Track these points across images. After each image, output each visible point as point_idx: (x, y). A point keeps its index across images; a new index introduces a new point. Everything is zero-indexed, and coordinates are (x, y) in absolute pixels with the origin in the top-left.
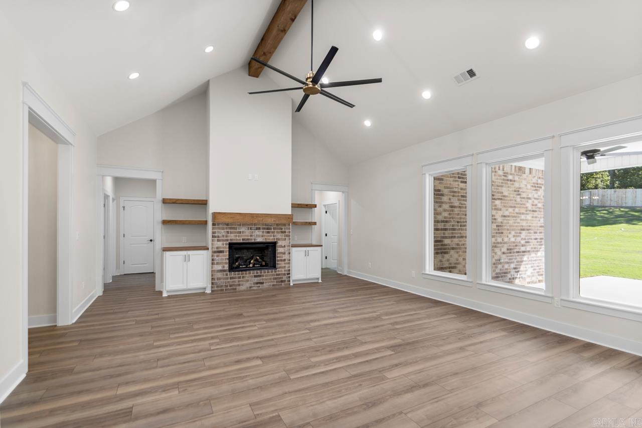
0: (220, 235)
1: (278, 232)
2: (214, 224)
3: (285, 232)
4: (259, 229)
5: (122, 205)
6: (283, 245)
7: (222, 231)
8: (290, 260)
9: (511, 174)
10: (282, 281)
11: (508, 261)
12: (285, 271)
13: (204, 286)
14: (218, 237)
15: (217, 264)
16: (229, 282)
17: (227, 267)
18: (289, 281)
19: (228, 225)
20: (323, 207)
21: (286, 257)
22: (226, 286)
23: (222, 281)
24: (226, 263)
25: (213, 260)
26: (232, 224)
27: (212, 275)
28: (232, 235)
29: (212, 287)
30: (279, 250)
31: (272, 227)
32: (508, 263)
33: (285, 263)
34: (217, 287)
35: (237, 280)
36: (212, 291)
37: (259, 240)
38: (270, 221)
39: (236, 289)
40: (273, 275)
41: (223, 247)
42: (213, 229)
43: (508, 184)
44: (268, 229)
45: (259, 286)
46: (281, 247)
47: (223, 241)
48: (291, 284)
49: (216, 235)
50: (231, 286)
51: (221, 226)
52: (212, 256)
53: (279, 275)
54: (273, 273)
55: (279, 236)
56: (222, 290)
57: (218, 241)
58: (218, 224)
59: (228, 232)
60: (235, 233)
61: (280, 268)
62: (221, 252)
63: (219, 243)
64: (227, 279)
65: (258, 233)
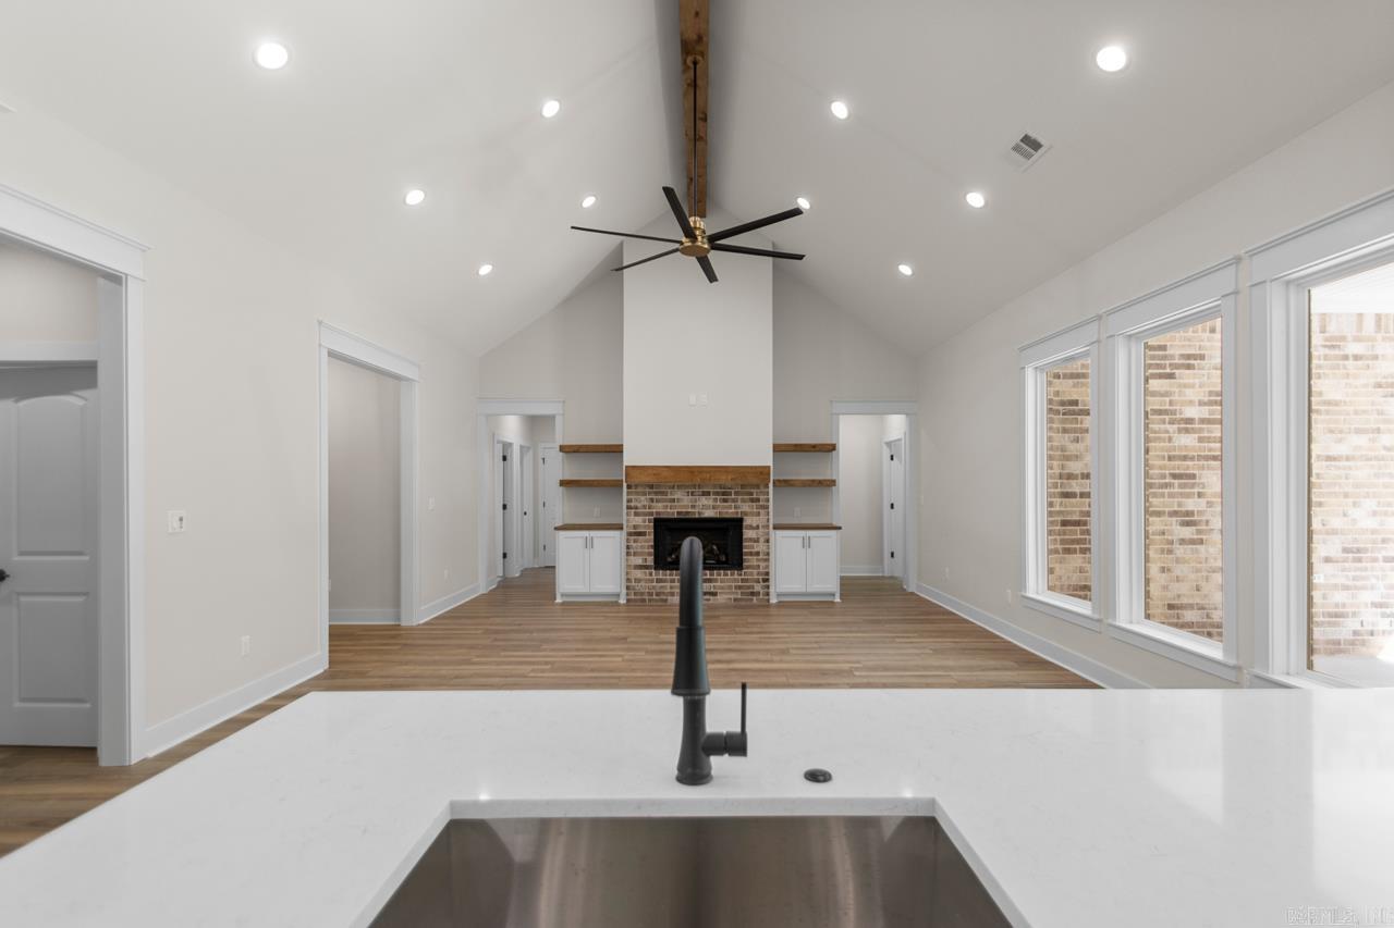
0: (639, 505)
1: (743, 501)
2: (629, 487)
3: (758, 500)
4: (708, 494)
5: (541, 456)
6: (754, 525)
7: (643, 498)
8: (768, 554)
9: (1357, 339)
10: (753, 594)
11: (1350, 583)
12: (758, 574)
13: (617, 590)
14: (636, 508)
15: (635, 554)
16: (654, 587)
17: (650, 561)
18: (768, 594)
19: (651, 487)
20: (885, 447)
21: (760, 547)
22: (650, 594)
23: (643, 584)
24: (649, 554)
25: (628, 547)
26: (659, 486)
27: (627, 573)
28: (660, 504)
29: (627, 594)
30: (748, 534)
31: (733, 491)
32: (1346, 588)
33: (758, 560)
34: (635, 594)
35: (669, 584)
36: (628, 600)
37: (708, 514)
38: (724, 479)
39: (666, 600)
40: (735, 580)
41: (645, 526)
42: (628, 493)
43: (1345, 367)
44: (724, 494)
45: (709, 600)
46: (751, 527)
47: (645, 514)
48: (773, 600)
49: (632, 504)
50: (657, 594)
51: (639, 490)
52: (628, 540)
53: (747, 580)
54: (736, 577)
55: (746, 507)
56: (644, 600)
57: (636, 514)
58: (636, 486)
59: (652, 500)
60: (665, 501)
61: (748, 567)
62: (640, 534)
63: (636, 518)
64: (652, 581)
65: (706, 502)
